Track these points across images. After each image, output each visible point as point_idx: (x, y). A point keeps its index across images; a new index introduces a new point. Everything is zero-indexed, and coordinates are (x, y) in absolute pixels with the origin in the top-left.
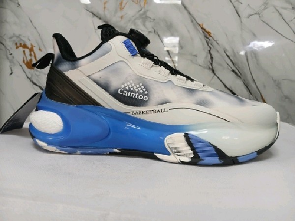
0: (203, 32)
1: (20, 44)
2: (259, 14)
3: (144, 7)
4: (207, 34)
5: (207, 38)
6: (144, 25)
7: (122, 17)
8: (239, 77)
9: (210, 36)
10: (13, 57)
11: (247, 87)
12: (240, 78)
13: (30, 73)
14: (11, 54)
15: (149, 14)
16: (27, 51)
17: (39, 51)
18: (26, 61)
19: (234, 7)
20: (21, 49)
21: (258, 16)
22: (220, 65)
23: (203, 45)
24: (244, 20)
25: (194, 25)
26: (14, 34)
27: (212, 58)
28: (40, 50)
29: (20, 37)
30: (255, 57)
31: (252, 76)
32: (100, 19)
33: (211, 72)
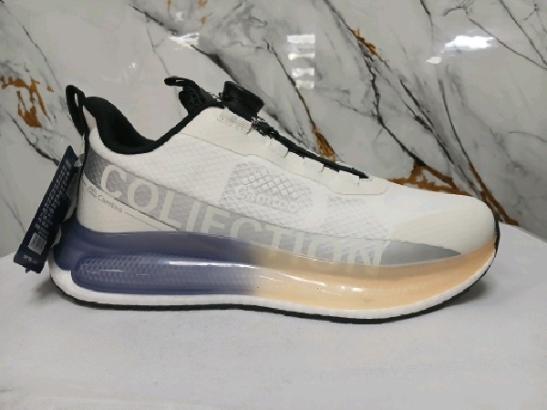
0: (360, 46)
1: (10, 79)
2: (465, 8)
4: (367, 49)
5: (368, 56)
6: (247, 34)
7: (203, 20)
8: (429, 129)
9: (374, 53)
11: (445, 151)
12: (432, 131)
13: (32, 134)
15: (255, 13)
16: (25, 93)
17: (47, 92)
18: (23, 112)
20: (12, 89)
21: (461, 11)
23: (361, 70)
24: (436, 19)
25: (342, 31)
27: (377, 95)
28: (49, 89)
29: (8, 64)
30: (459, 91)
31: (453, 128)
32: (161, 24)
33: (377, 121)
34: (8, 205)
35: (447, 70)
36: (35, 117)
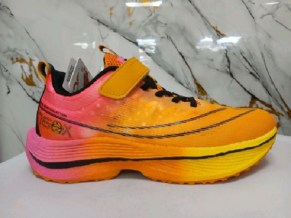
0: (218, 35)
1: (17, 58)
2: (272, 14)
3: (154, 12)
4: (221, 37)
6: (156, 32)
7: (131, 24)
8: (258, 78)
10: (10, 74)
11: (267, 90)
12: (259, 80)
13: (30, 90)
14: (7, 71)
15: (159, 19)
16: (26, 66)
18: (25, 77)
19: (247, 8)
20: (18, 64)
21: (271, 16)
22: (238, 67)
24: (258, 20)
25: (208, 27)
26: (8, 48)
27: (229, 61)
29: (16, 51)
30: (272, 57)
31: (270, 77)
32: (107, 26)
33: (229, 75)
34: (14, 132)
35: (265, 47)
36: (32, 80)
